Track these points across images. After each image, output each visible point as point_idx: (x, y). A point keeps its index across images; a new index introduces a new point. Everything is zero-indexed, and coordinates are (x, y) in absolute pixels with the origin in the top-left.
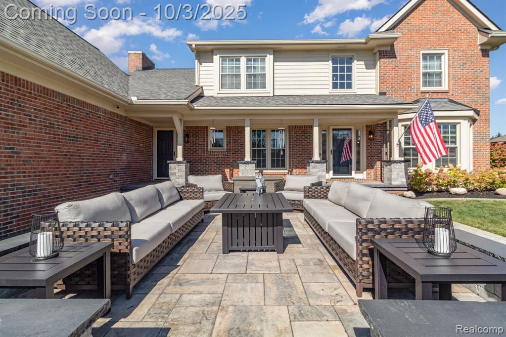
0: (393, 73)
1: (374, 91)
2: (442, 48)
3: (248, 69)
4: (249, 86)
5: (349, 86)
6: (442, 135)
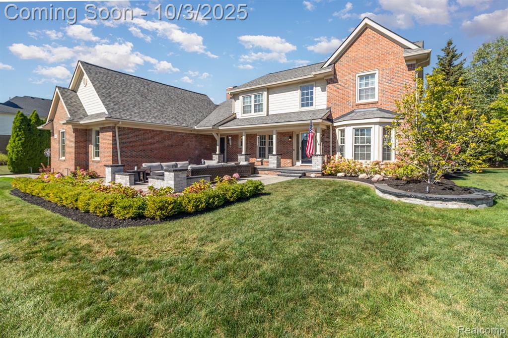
0: (335, 93)
3: (255, 101)
4: (255, 111)
6: (360, 136)
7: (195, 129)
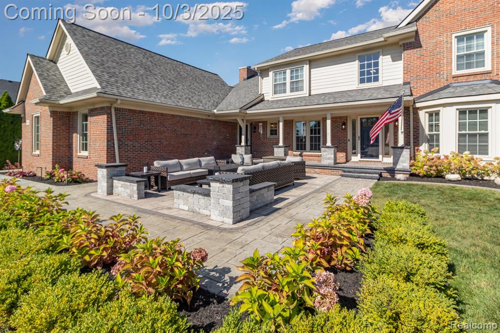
0: (418, 62)
3: (292, 78)
4: (292, 90)
5: (376, 79)
6: (467, 121)
7: (214, 114)
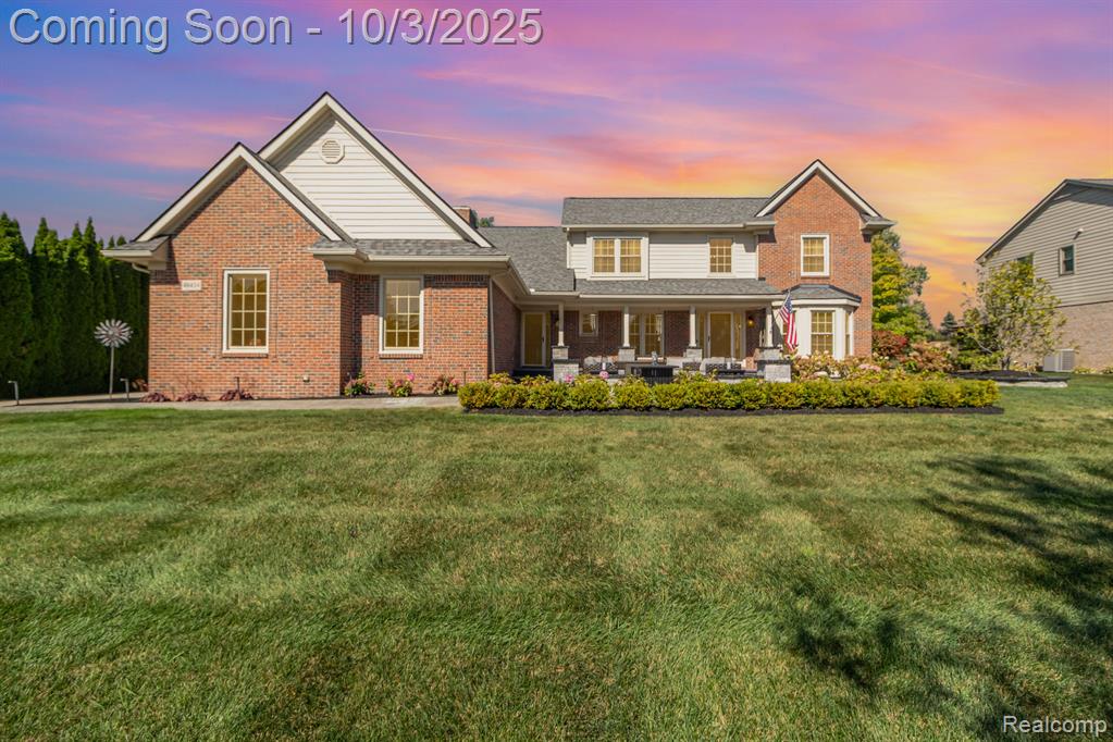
0: (772, 258)
1: (754, 276)
2: (824, 232)
3: (623, 252)
4: (623, 269)
5: (729, 269)
6: (818, 322)
